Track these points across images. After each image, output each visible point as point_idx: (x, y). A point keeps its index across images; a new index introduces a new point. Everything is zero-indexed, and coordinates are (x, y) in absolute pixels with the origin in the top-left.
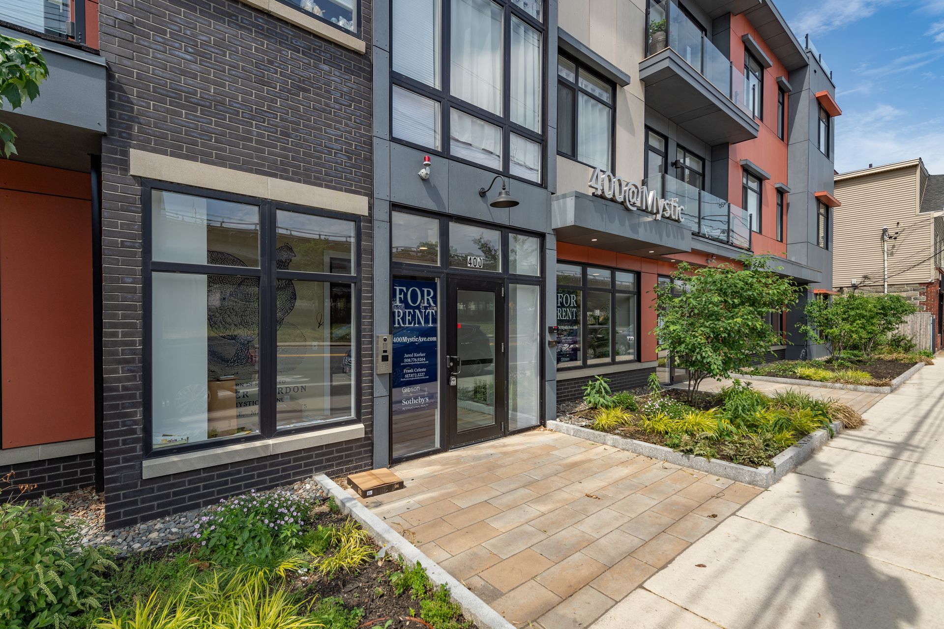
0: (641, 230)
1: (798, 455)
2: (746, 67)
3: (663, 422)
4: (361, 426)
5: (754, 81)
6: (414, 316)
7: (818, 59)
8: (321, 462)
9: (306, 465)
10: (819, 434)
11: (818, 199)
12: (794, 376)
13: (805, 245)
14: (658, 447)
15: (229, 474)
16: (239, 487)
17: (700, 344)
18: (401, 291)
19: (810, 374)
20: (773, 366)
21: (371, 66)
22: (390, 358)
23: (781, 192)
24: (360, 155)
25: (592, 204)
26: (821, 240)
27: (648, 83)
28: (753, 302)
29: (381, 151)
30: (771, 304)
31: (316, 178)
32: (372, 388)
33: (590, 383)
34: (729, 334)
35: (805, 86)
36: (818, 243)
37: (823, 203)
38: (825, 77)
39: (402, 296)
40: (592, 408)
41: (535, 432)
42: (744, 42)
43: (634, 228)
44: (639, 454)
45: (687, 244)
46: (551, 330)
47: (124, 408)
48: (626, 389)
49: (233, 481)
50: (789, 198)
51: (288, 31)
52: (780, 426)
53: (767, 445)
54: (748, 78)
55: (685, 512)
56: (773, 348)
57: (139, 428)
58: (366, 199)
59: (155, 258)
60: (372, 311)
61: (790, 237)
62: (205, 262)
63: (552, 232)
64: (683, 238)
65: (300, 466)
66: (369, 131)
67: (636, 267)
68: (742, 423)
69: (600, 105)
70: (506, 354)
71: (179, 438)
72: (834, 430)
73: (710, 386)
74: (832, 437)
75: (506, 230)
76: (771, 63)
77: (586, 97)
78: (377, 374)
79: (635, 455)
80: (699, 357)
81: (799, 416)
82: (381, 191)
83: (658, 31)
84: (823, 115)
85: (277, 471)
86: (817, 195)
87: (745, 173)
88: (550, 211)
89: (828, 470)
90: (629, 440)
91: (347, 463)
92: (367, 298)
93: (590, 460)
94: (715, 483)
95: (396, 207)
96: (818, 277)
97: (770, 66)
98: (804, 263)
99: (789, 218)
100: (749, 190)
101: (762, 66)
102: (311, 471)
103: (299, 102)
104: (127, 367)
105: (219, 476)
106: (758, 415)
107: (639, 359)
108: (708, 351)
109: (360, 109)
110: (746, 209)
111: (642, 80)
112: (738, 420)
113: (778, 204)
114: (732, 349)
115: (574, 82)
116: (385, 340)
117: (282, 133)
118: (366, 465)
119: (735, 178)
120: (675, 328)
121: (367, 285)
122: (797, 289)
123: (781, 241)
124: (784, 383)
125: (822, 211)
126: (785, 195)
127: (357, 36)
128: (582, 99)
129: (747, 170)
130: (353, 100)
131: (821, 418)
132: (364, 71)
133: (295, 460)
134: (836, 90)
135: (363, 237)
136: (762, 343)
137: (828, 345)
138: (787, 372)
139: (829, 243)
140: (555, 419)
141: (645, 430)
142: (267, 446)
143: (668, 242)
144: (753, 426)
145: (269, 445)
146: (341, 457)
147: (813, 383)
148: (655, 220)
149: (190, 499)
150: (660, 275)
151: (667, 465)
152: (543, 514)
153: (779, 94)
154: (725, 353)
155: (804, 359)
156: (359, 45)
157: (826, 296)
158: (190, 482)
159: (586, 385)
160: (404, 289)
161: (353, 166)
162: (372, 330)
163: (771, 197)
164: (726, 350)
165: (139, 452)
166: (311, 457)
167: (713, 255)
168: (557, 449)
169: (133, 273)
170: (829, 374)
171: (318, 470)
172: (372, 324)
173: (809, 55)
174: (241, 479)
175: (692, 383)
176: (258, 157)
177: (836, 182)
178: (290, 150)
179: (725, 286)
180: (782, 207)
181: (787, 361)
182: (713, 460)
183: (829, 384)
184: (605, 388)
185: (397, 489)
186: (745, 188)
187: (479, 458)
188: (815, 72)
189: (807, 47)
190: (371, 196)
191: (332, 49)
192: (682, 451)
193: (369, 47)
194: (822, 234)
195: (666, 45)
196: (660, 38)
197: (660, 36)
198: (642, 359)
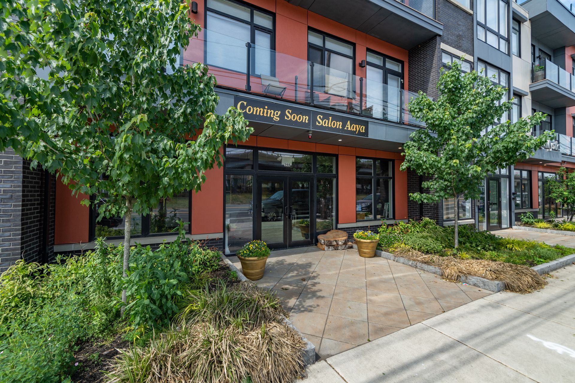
2: (573, 68)
4: (473, 220)
32: (475, 209)
33: (522, 214)
40: (525, 224)
41: (509, 229)
42: (572, 58)
43: (542, 155)
45: (560, 159)
46: (513, 194)
64: (558, 157)
67: (530, 169)
70: (501, 202)
78: (476, 206)
83: (539, 71)
87: (574, 120)
107: (531, 207)
111: (531, 92)
119: (569, 122)
140: (515, 226)
141: (561, 229)
143: (550, 158)
148: (549, 151)
150: (539, 172)
167: (565, 162)
184: (531, 216)
186: (574, 127)
195: (545, 78)
196: (540, 74)
197: (540, 73)
198: (534, 207)
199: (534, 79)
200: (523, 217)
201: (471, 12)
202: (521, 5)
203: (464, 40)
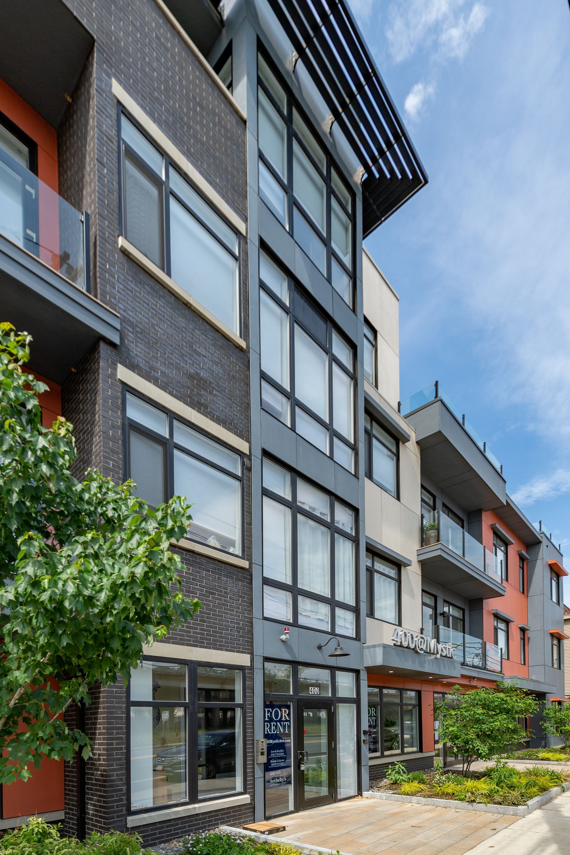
0: (426, 665)
1: (542, 800)
2: (494, 545)
3: (450, 787)
4: (248, 796)
5: (501, 555)
6: (276, 726)
7: (549, 537)
8: (223, 818)
9: (215, 820)
10: (555, 790)
11: (552, 635)
12: (537, 759)
13: (543, 667)
14: (451, 801)
15: (173, 825)
16: (178, 834)
17: (471, 739)
18: (268, 711)
19: (549, 757)
20: (520, 753)
21: (251, 575)
22: (266, 754)
23: (523, 630)
24: (245, 629)
25: (394, 650)
26: (555, 661)
27: (423, 564)
28: (508, 711)
29: (258, 626)
30: (521, 712)
31: (220, 645)
32: (254, 772)
33: (390, 767)
34: (492, 732)
35: (540, 556)
36: (553, 665)
37: (555, 637)
38: (555, 549)
39: (269, 714)
40: (392, 784)
41: (355, 799)
42: (492, 529)
43: (422, 664)
44: (437, 806)
45: (457, 672)
46: (365, 732)
47: (117, 787)
48: (418, 770)
49: (175, 830)
50: (529, 634)
51: (204, 560)
52: (529, 785)
53: (523, 796)
54: (496, 555)
55: (477, 829)
56: (522, 741)
57: (124, 797)
58: (248, 656)
59: (132, 699)
60: (253, 724)
61: (531, 660)
62: (151, 700)
63: (364, 669)
64: (455, 669)
65: (211, 821)
66: (249, 614)
67: (418, 688)
68: (504, 786)
69: (389, 580)
70: (335, 749)
71: (138, 805)
72: (565, 787)
73: (478, 766)
74: (563, 792)
75: (333, 669)
76: (513, 541)
77: (379, 575)
78: (257, 764)
79: (435, 807)
80: (471, 746)
81: (542, 781)
82: (259, 650)
83: (431, 529)
84: (554, 575)
85: (199, 824)
86: (551, 632)
87: (496, 619)
88: (363, 655)
89: (560, 807)
90: (429, 799)
91: (239, 819)
92: (250, 717)
93: (405, 811)
94: (490, 816)
95: (267, 659)
96: (554, 690)
97: (513, 544)
98: (542, 680)
99: (530, 648)
100: (499, 630)
101: (506, 543)
102: (218, 824)
103: (210, 601)
104: (118, 762)
105: (167, 827)
106: (515, 780)
107: (421, 750)
108: (478, 743)
109: (245, 601)
110: (497, 645)
111: (419, 561)
112: (502, 784)
113: (521, 638)
114: (495, 741)
115: (371, 566)
116: (262, 742)
117: (201, 621)
118: (250, 820)
119: (488, 622)
120: (453, 729)
121: (250, 709)
122: (538, 702)
123: (524, 664)
124: (530, 764)
125: (555, 642)
126: (526, 632)
127: (243, 558)
128: (376, 576)
129: (497, 616)
130: (240, 597)
131: (556, 780)
132: (246, 578)
133: (209, 817)
134: (564, 559)
135: (247, 679)
136: (515, 736)
137: (562, 737)
138: (532, 757)
139: (561, 665)
140: (368, 791)
141: (438, 793)
142: (195, 808)
143: (444, 671)
144: (512, 787)
145: (196, 808)
146: (235, 816)
147: (551, 762)
148: (436, 658)
149: (152, 840)
150: (435, 692)
151: (457, 810)
152: (389, 836)
153: (520, 561)
154: (490, 744)
155: (545, 747)
156: (245, 564)
157: (560, 703)
158: (152, 830)
159: (387, 769)
160: (270, 710)
161: (241, 636)
162: (253, 736)
163: (515, 634)
164: (490, 741)
165: (125, 812)
166: (218, 815)
167: (474, 678)
168: (378, 807)
169: (121, 708)
170: (563, 756)
171: (222, 823)
172: (253, 732)
173: (541, 535)
174: (179, 829)
175: (466, 765)
176: (187, 636)
177: (565, 620)
178: (205, 630)
179: (488, 702)
180: (524, 640)
181: (531, 749)
182: (489, 805)
183: (563, 763)
184: (403, 770)
185: (282, 831)
186: (496, 629)
187: (325, 814)
188: (547, 546)
189: (540, 530)
190: (252, 654)
191: (229, 567)
192: (468, 801)
193: (251, 564)
194: (555, 657)
195: (438, 540)
196: (433, 535)
197: (433, 533)
198: (424, 750)
199: (423, 541)
200: (390, 772)
201: (243, 344)
202: (406, 417)
203: (215, 395)
